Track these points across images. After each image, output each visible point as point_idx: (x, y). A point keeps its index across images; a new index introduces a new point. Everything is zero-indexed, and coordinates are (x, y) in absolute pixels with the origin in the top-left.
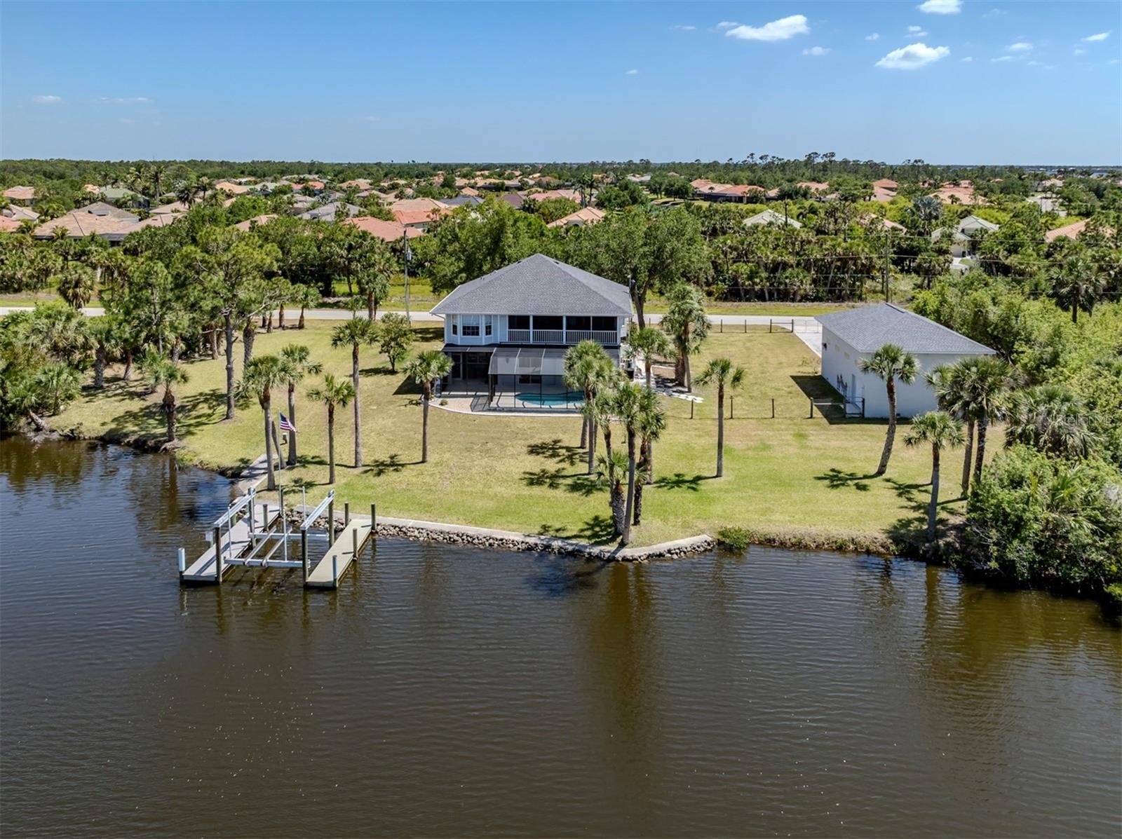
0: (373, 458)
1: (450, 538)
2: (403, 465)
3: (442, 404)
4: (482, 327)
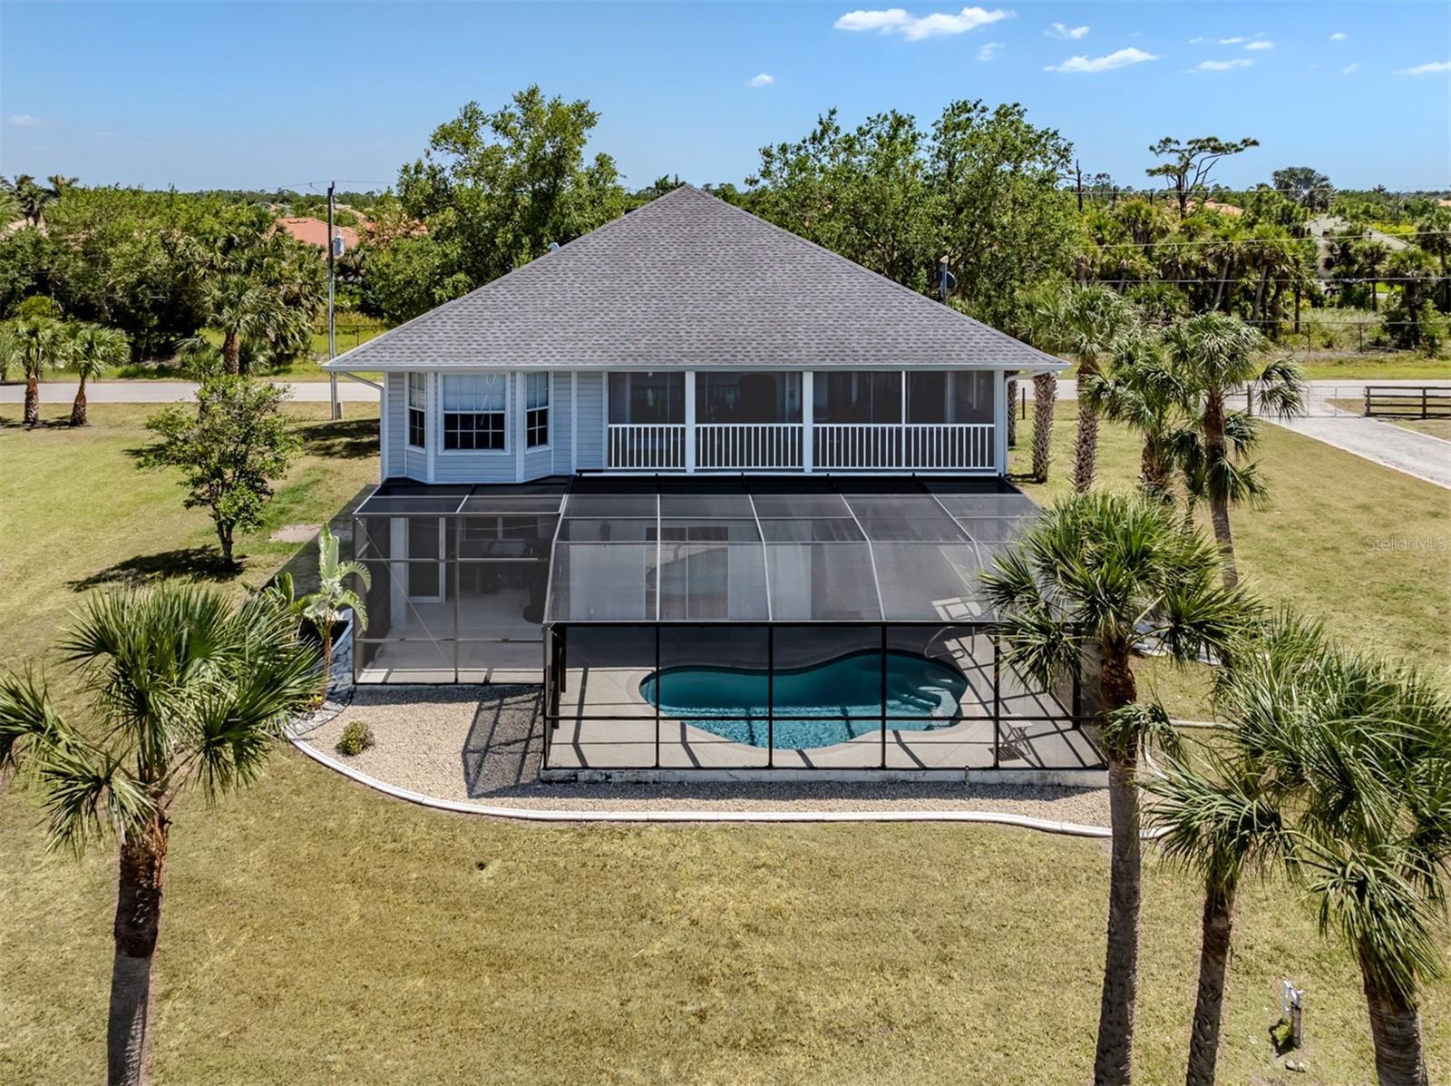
3: (346, 750)
4: (513, 419)
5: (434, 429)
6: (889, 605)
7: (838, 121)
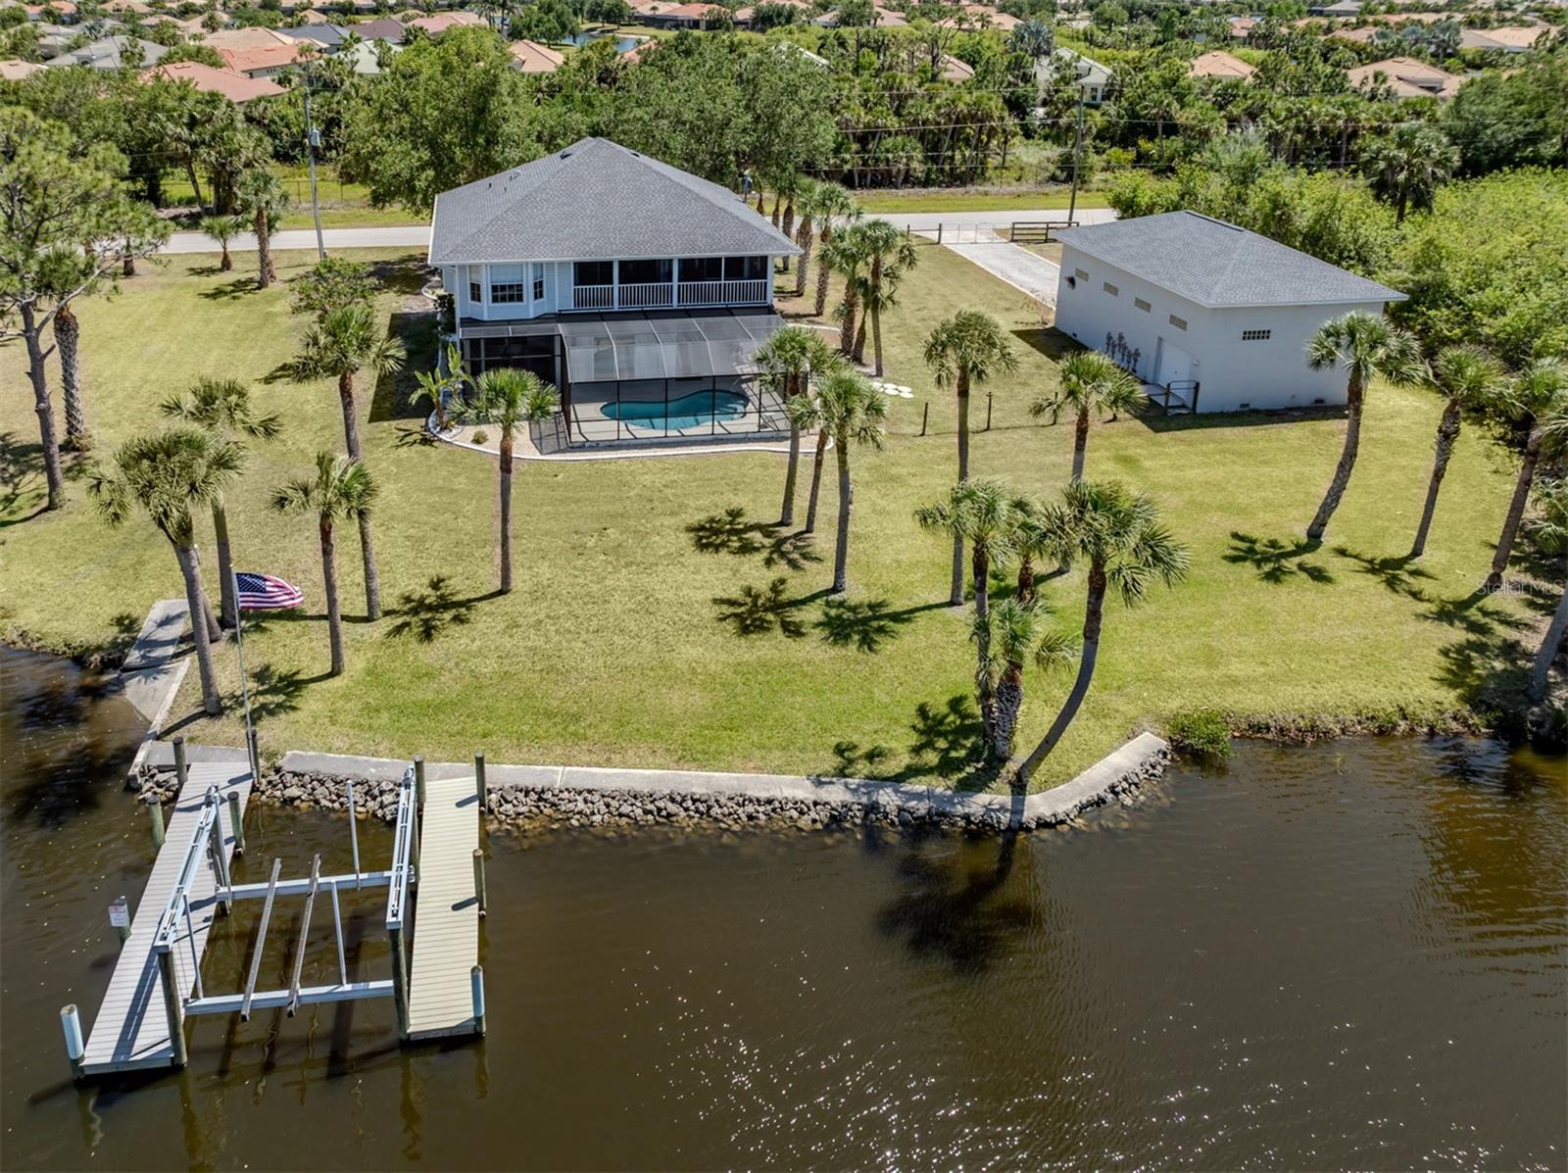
0: (397, 592)
1: (659, 810)
2: (467, 604)
3: (477, 441)
4: (527, 285)
5: (486, 293)
6: (716, 368)
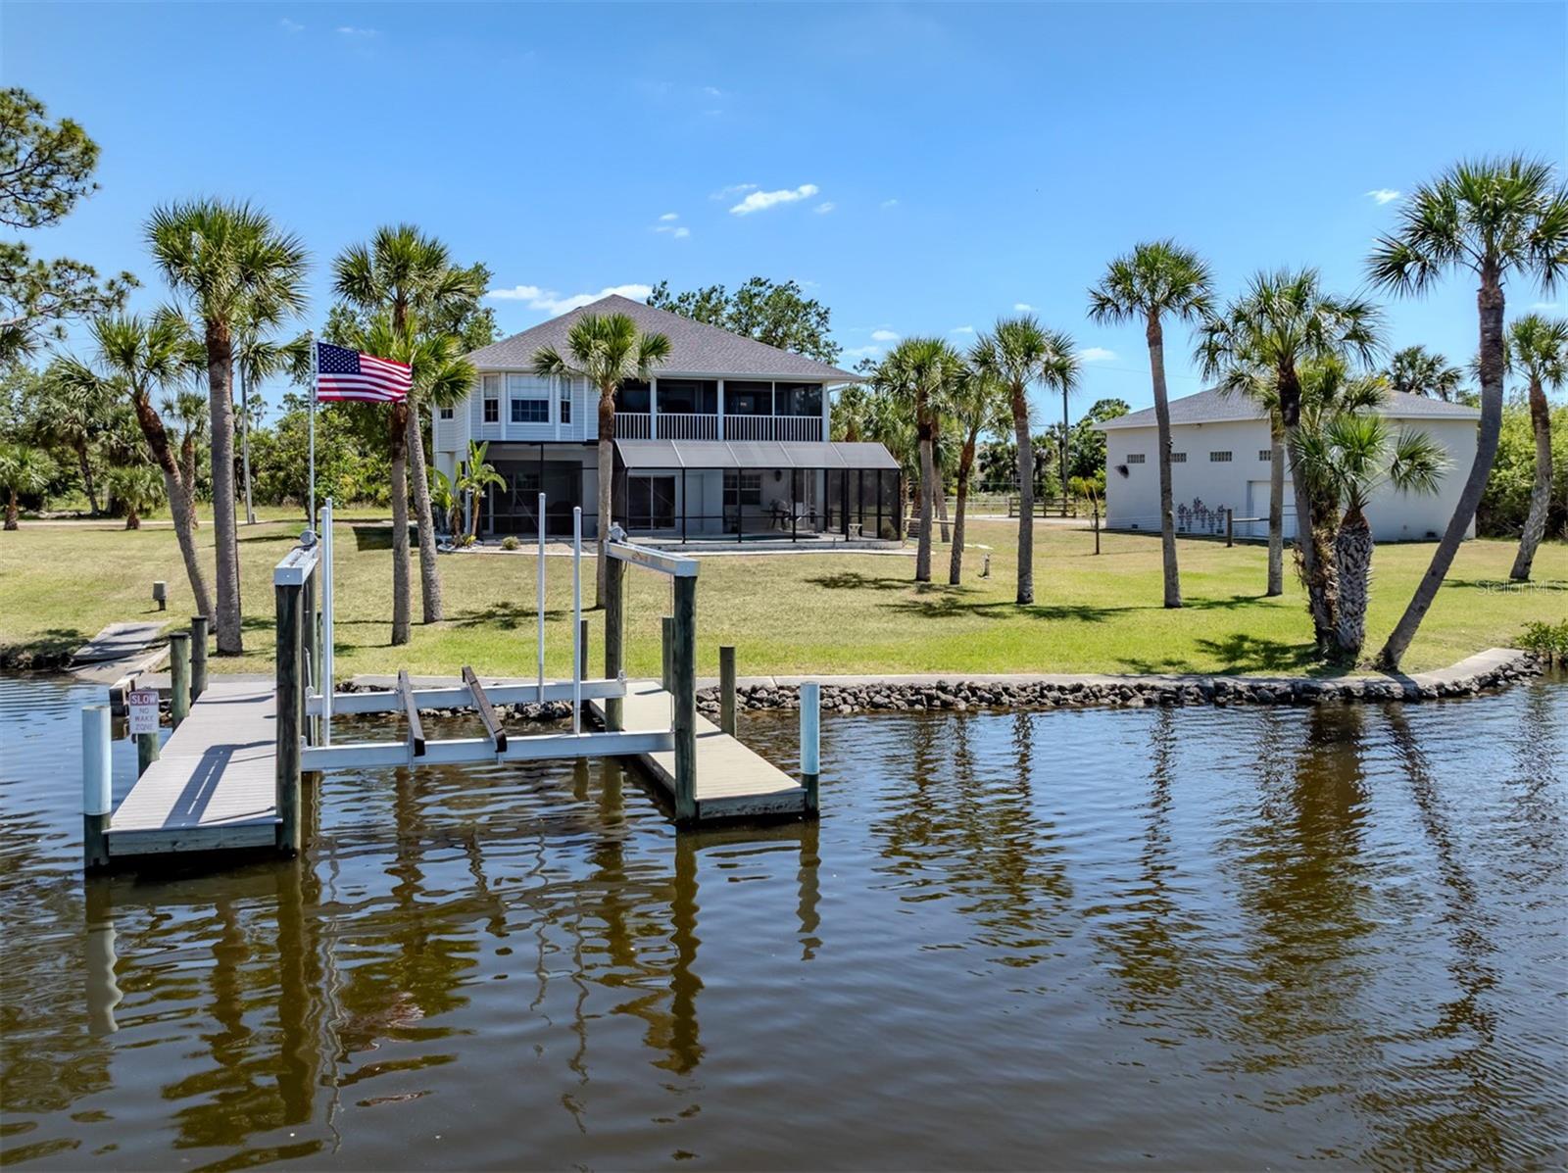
3: (508, 548)
4: (554, 403)
5: (505, 411)
7: (669, 289)
